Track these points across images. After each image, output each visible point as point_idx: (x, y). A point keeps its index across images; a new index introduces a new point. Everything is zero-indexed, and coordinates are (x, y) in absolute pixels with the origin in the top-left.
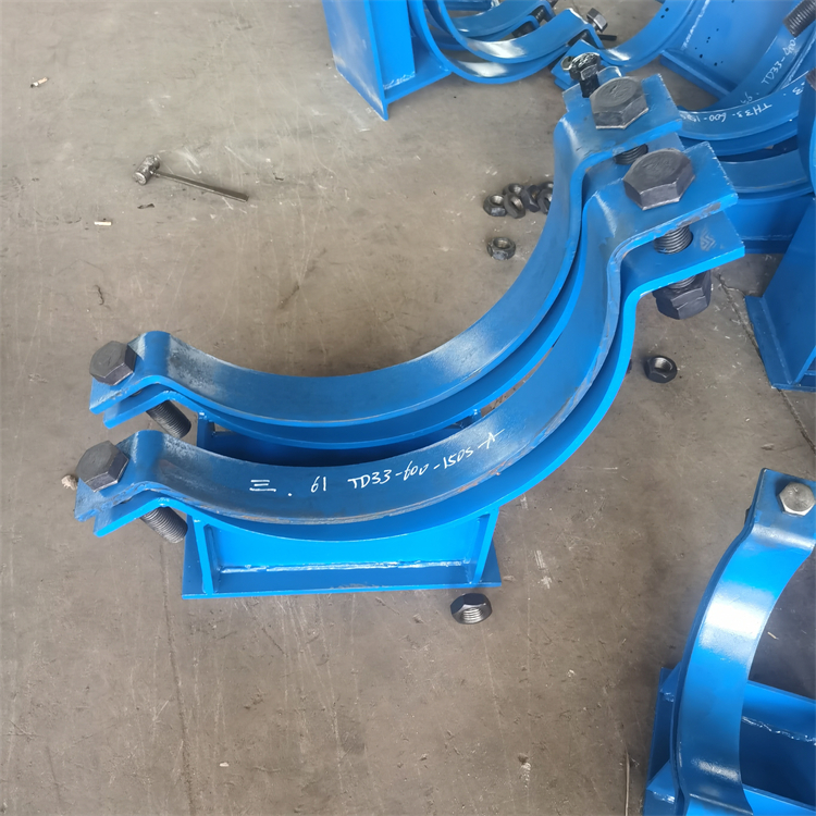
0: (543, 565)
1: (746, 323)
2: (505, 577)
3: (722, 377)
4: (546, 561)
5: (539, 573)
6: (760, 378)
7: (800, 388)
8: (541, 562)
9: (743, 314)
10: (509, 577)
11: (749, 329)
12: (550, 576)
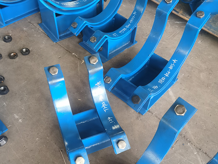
0: (18, 117)
1: (42, 31)
2: (9, 127)
3: (42, 46)
4: (18, 116)
5: (18, 120)
6: (51, 42)
7: (60, 40)
8: (16, 117)
9: (40, 29)
10: (9, 126)
11: (43, 32)
12: (21, 119)
